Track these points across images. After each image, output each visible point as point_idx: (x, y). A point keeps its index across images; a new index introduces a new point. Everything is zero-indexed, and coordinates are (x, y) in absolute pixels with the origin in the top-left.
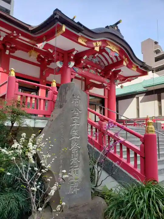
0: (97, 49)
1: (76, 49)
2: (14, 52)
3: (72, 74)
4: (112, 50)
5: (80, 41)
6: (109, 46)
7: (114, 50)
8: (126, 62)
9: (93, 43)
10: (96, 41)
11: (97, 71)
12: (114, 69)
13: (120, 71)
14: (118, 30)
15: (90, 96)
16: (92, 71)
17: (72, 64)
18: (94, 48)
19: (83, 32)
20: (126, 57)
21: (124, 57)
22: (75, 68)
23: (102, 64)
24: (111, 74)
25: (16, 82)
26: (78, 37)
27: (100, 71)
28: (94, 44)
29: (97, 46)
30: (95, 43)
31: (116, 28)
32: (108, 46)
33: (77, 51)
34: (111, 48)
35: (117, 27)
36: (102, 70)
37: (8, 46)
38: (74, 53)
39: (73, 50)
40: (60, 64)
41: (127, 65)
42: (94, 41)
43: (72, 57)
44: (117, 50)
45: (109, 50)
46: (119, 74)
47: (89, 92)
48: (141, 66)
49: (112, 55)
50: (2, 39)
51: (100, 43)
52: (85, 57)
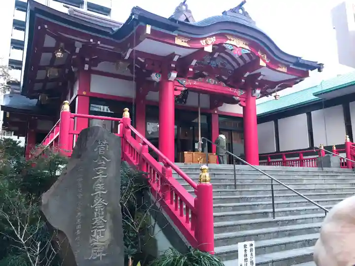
0: (209, 49)
1: (176, 53)
2: (96, 66)
3: (176, 90)
4: (236, 47)
5: (178, 41)
6: (230, 40)
7: (241, 44)
8: (264, 61)
9: (201, 41)
10: (205, 38)
11: (219, 79)
12: (248, 74)
13: (259, 74)
14: (245, 14)
15: (220, 116)
16: (212, 81)
17: (174, 75)
18: (203, 48)
19: (179, 29)
20: (264, 52)
21: (260, 53)
22: (180, 80)
23: (228, 66)
24: (243, 81)
25: (71, 117)
26: (173, 38)
27: (225, 78)
28: (203, 42)
29: (207, 44)
30: (204, 41)
31: (241, 11)
32: (228, 42)
33: (180, 56)
34: (231, 43)
35: (243, 9)
36: (229, 77)
37: (87, 59)
38: (176, 59)
39: (173, 55)
40: (156, 77)
41: (267, 66)
42: (203, 39)
43: (173, 65)
44: (246, 44)
45: (230, 47)
46: (259, 79)
47: (217, 110)
48: (294, 64)
49: (236, 54)
50: (77, 51)
51: (213, 40)
52: (194, 62)
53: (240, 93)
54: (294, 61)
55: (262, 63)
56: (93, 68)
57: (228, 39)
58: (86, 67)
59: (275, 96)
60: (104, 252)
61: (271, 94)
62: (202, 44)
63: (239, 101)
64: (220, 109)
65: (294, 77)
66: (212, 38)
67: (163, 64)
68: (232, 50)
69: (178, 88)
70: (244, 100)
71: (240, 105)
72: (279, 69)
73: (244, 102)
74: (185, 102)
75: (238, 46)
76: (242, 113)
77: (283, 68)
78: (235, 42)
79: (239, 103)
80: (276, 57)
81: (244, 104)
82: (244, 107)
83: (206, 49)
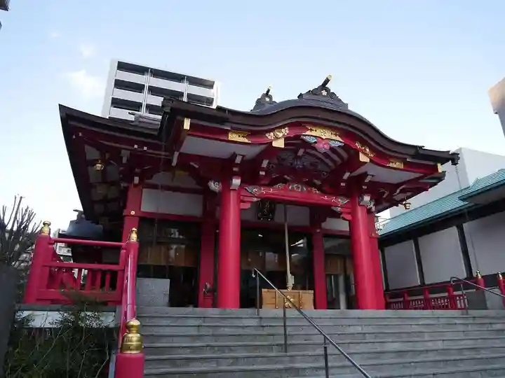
0: (279, 144)
1: (237, 153)
2: (151, 177)
3: (242, 201)
4: (320, 138)
5: (233, 137)
6: (311, 130)
7: (326, 134)
9: (267, 135)
10: (272, 130)
11: (309, 184)
12: (347, 175)
14: (332, 95)
17: (236, 182)
18: (271, 143)
19: (231, 120)
20: (364, 143)
21: (358, 145)
22: (249, 189)
24: (343, 184)
27: (318, 182)
28: (270, 136)
29: (277, 138)
30: (272, 134)
31: (324, 93)
32: (308, 133)
33: (243, 156)
34: (313, 133)
35: (328, 90)
36: (324, 181)
37: (137, 170)
38: (238, 160)
39: (234, 156)
40: (215, 186)
41: (371, 161)
42: (270, 131)
43: (236, 169)
44: (335, 135)
45: (312, 140)
46: (367, 181)
47: (320, 228)
48: (413, 157)
49: (323, 147)
50: (124, 160)
51: (286, 131)
52: (265, 164)
53: (342, 201)
54: (412, 152)
55: (363, 158)
56: (147, 181)
57: (307, 129)
58: (136, 180)
59: (405, 205)
62: (269, 138)
63: (341, 213)
64: (324, 225)
65: (418, 175)
66: (283, 130)
68: (316, 142)
69: (246, 199)
70: (349, 210)
71: (344, 219)
72: (391, 165)
73: (349, 213)
74: (272, 219)
75: (323, 137)
76: (348, 230)
77: (397, 163)
78: (319, 132)
79: (342, 216)
80: (385, 148)
81: (349, 217)
82: (349, 221)
83: (275, 144)
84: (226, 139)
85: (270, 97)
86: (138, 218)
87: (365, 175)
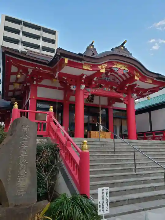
0: (103, 71)
1: (84, 74)
2: (41, 82)
3: (85, 95)
4: (120, 69)
5: (84, 67)
6: (116, 65)
7: (123, 67)
8: (138, 77)
9: (98, 67)
11: (111, 88)
12: (128, 85)
14: (125, 49)
15: (114, 109)
16: (106, 89)
17: (83, 86)
18: (100, 70)
19: (84, 60)
20: (137, 71)
21: (135, 72)
22: (87, 89)
23: (117, 80)
24: (126, 89)
25: (19, 112)
26: (82, 65)
27: (115, 87)
28: (100, 67)
29: (102, 68)
30: (100, 66)
31: (122, 48)
32: (115, 66)
33: (87, 75)
34: (117, 66)
35: (124, 47)
36: (117, 87)
37: (35, 78)
38: (84, 77)
39: (83, 75)
40: (73, 88)
41: (140, 79)
42: (99, 65)
43: (83, 81)
44: (126, 67)
46: (136, 87)
47: (112, 106)
48: (157, 78)
49: (120, 73)
50: (29, 74)
51: (106, 65)
52: (95, 79)
53: (124, 96)
54: (156, 76)
55: (136, 78)
56: (39, 83)
57: (115, 65)
58: (35, 83)
59: (148, 98)
60: (24, 191)
61: (145, 96)
63: (124, 101)
64: (114, 105)
65: (158, 86)
66: (105, 65)
67: (77, 80)
68: (117, 71)
69: (86, 94)
71: (125, 103)
72: (147, 81)
73: (127, 101)
74: (93, 102)
75: (121, 69)
76: (126, 107)
77: (150, 81)
78: (119, 66)
79: (124, 102)
80: (145, 74)
81: (127, 103)
82: (127, 104)
83: (101, 71)
84: (81, 68)
85: (93, 46)
86: (36, 100)
87: (135, 85)
